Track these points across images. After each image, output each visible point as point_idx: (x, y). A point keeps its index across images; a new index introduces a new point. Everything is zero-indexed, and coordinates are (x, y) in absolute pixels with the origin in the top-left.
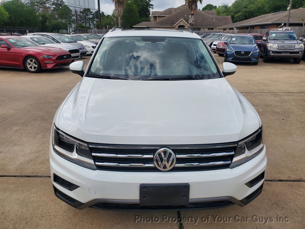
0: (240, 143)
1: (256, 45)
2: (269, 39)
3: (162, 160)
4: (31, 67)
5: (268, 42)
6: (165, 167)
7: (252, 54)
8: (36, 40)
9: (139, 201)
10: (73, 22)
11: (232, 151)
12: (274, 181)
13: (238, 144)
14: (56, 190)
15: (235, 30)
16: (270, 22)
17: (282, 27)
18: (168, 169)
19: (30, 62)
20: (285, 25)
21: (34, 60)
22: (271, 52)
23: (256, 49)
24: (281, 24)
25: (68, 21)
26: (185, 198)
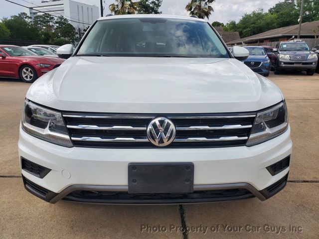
0: (259, 114)
1: (266, 55)
2: (280, 51)
3: (157, 131)
4: (27, 77)
5: (278, 53)
6: (161, 141)
7: (262, 65)
8: (35, 51)
9: (127, 187)
10: (76, 40)
11: (249, 124)
12: (298, 182)
13: (256, 115)
14: (26, 181)
15: (243, 44)
16: (280, 35)
17: (293, 39)
18: (166, 143)
19: (25, 71)
20: (296, 37)
21: (30, 69)
22: (282, 63)
23: (267, 60)
24: (292, 37)
25: (71, 39)
26: (188, 183)
